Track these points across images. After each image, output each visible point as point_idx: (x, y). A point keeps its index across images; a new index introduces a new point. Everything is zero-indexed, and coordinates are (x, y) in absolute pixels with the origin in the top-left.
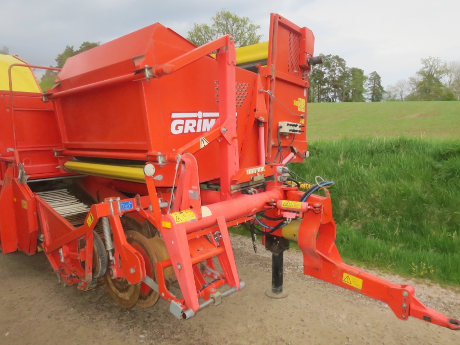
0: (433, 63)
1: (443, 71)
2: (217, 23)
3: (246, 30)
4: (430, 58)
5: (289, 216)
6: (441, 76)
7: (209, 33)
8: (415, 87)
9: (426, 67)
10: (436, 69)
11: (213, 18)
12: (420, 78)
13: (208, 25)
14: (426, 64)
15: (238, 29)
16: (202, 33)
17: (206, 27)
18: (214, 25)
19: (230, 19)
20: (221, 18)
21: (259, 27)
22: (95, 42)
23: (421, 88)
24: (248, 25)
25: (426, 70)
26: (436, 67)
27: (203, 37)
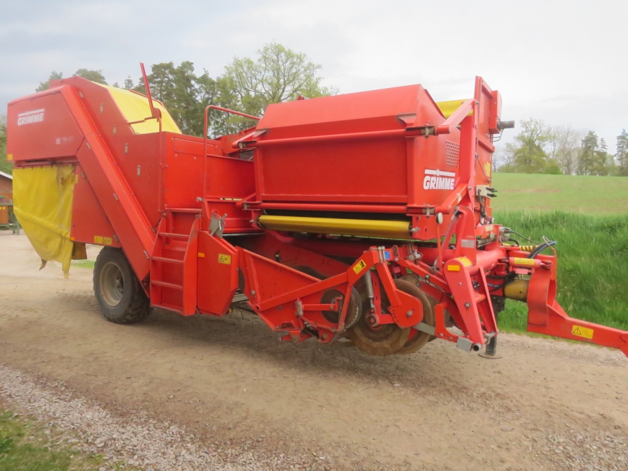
0: (535, 127)
1: (546, 138)
2: (265, 57)
3: (303, 70)
4: (532, 121)
5: (522, 272)
6: (544, 143)
7: (253, 69)
8: (511, 155)
9: (526, 131)
10: (538, 135)
11: (259, 51)
12: (519, 145)
13: (252, 60)
14: (527, 127)
15: (292, 67)
16: (243, 69)
17: (249, 62)
18: (259, 60)
19: (283, 54)
20: (270, 51)
21: (319, 67)
22: (95, 70)
23: (519, 157)
24: (306, 63)
25: (526, 134)
26: (539, 132)
27: (244, 74)
